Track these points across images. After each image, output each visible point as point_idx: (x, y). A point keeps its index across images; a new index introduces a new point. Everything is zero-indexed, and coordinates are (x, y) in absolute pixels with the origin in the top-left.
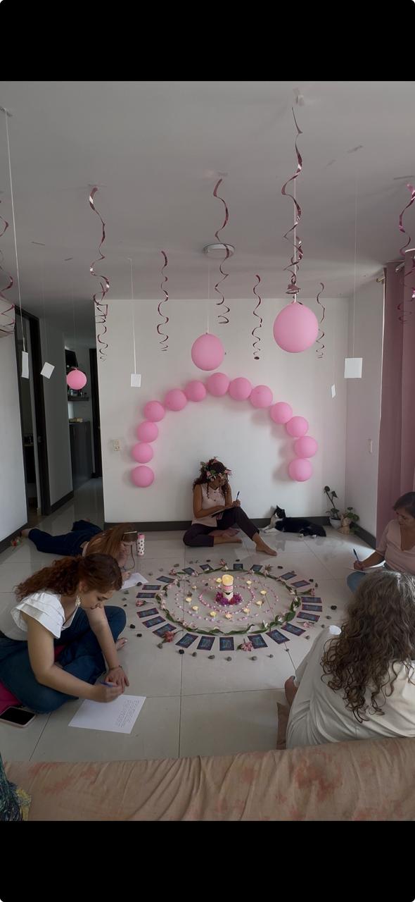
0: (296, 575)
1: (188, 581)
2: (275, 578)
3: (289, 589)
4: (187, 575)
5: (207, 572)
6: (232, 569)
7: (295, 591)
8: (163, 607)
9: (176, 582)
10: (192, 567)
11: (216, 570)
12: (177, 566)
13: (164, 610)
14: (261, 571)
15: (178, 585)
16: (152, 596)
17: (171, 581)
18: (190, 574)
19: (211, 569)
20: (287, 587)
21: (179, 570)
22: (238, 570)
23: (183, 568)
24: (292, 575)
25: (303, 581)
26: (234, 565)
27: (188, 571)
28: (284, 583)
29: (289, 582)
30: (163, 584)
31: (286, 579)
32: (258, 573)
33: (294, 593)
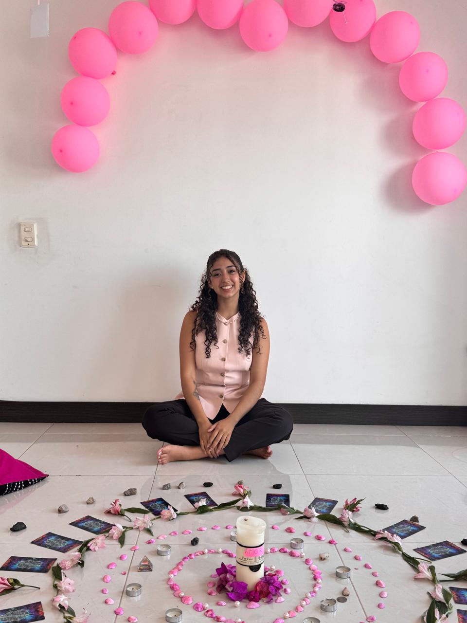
0: (422, 528)
1: (149, 531)
2: (372, 533)
3: (413, 562)
4: (150, 516)
5: (202, 510)
6: (264, 505)
7: (432, 569)
8: (62, 599)
9: (115, 532)
10: (166, 496)
11: (223, 506)
12: (131, 492)
13: (62, 608)
14: (335, 513)
15: (122, 540)
16: (45, 566)
17: (106, 528)
18: (157, 514)
19: (212, 503)
20: (407, 558)
21: (136, 502)
22: (278, 508)
23: (146, 500)
24: (412, 526)
25: (446, 544)
26: (269, 496)
27: (156, 507)
28: (396, 548)
29: (409, 545)
30: (82, 535)
31: (403, 537)
32: (328, 518)
33: (428, 574)
